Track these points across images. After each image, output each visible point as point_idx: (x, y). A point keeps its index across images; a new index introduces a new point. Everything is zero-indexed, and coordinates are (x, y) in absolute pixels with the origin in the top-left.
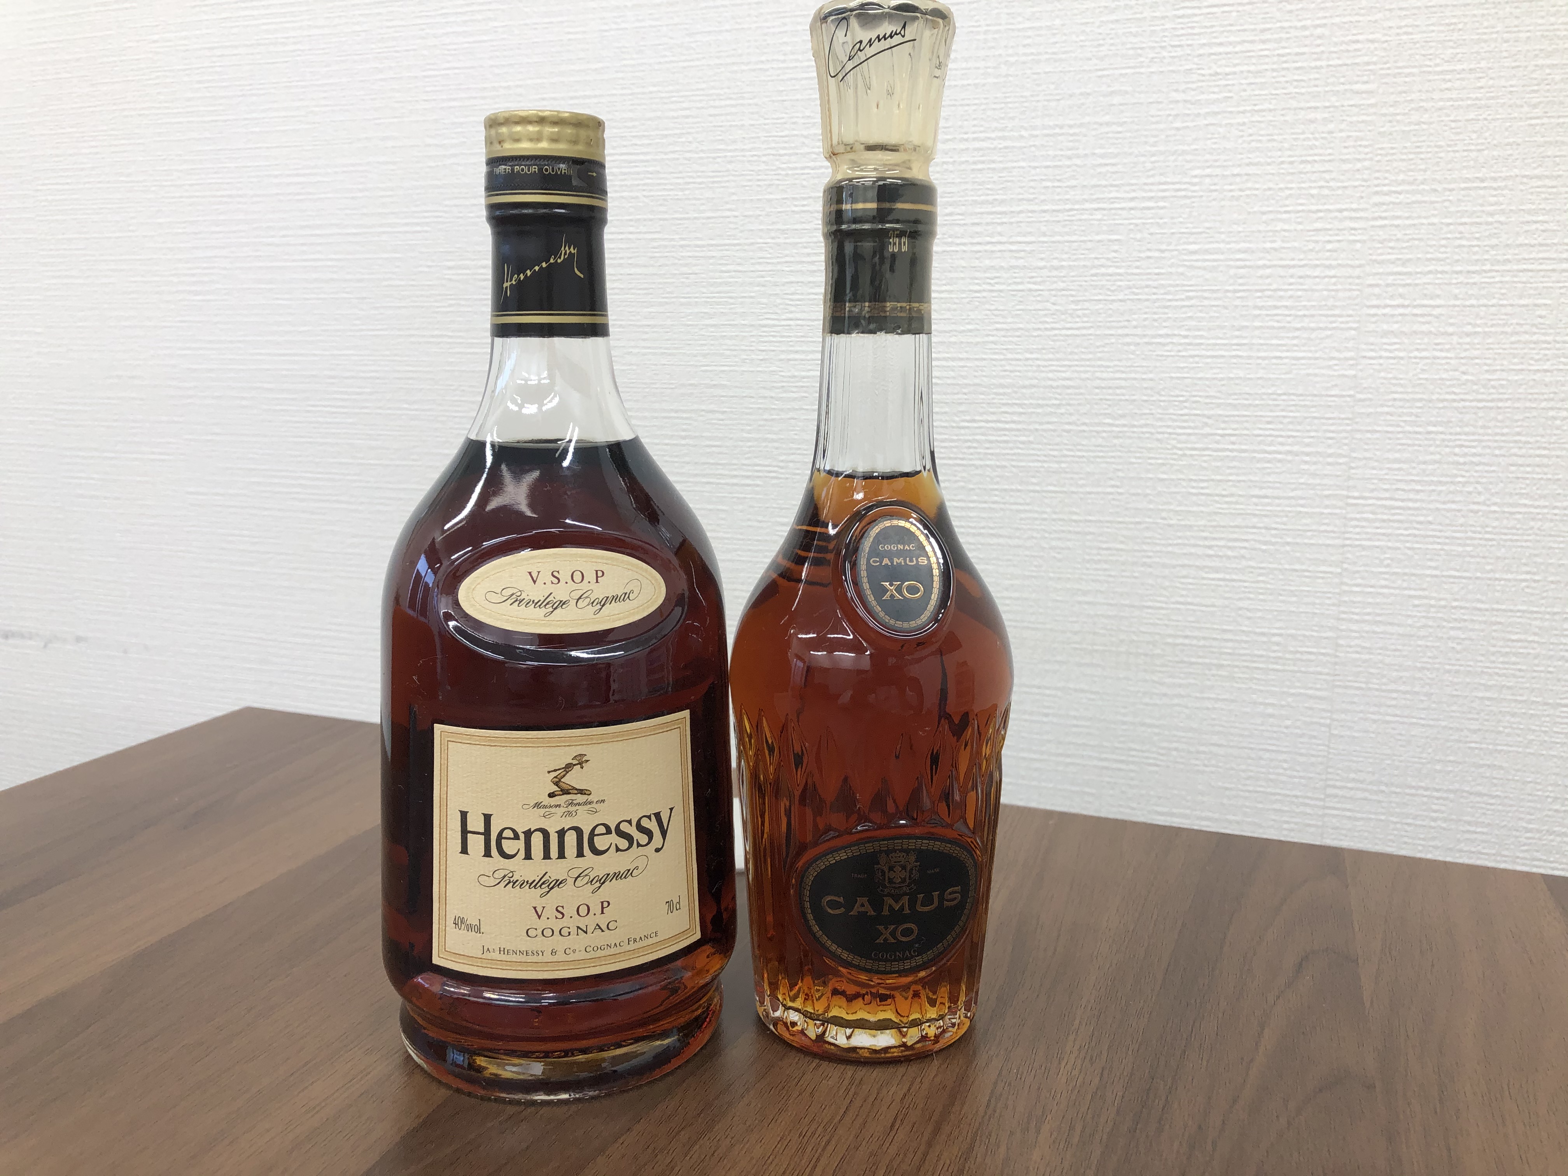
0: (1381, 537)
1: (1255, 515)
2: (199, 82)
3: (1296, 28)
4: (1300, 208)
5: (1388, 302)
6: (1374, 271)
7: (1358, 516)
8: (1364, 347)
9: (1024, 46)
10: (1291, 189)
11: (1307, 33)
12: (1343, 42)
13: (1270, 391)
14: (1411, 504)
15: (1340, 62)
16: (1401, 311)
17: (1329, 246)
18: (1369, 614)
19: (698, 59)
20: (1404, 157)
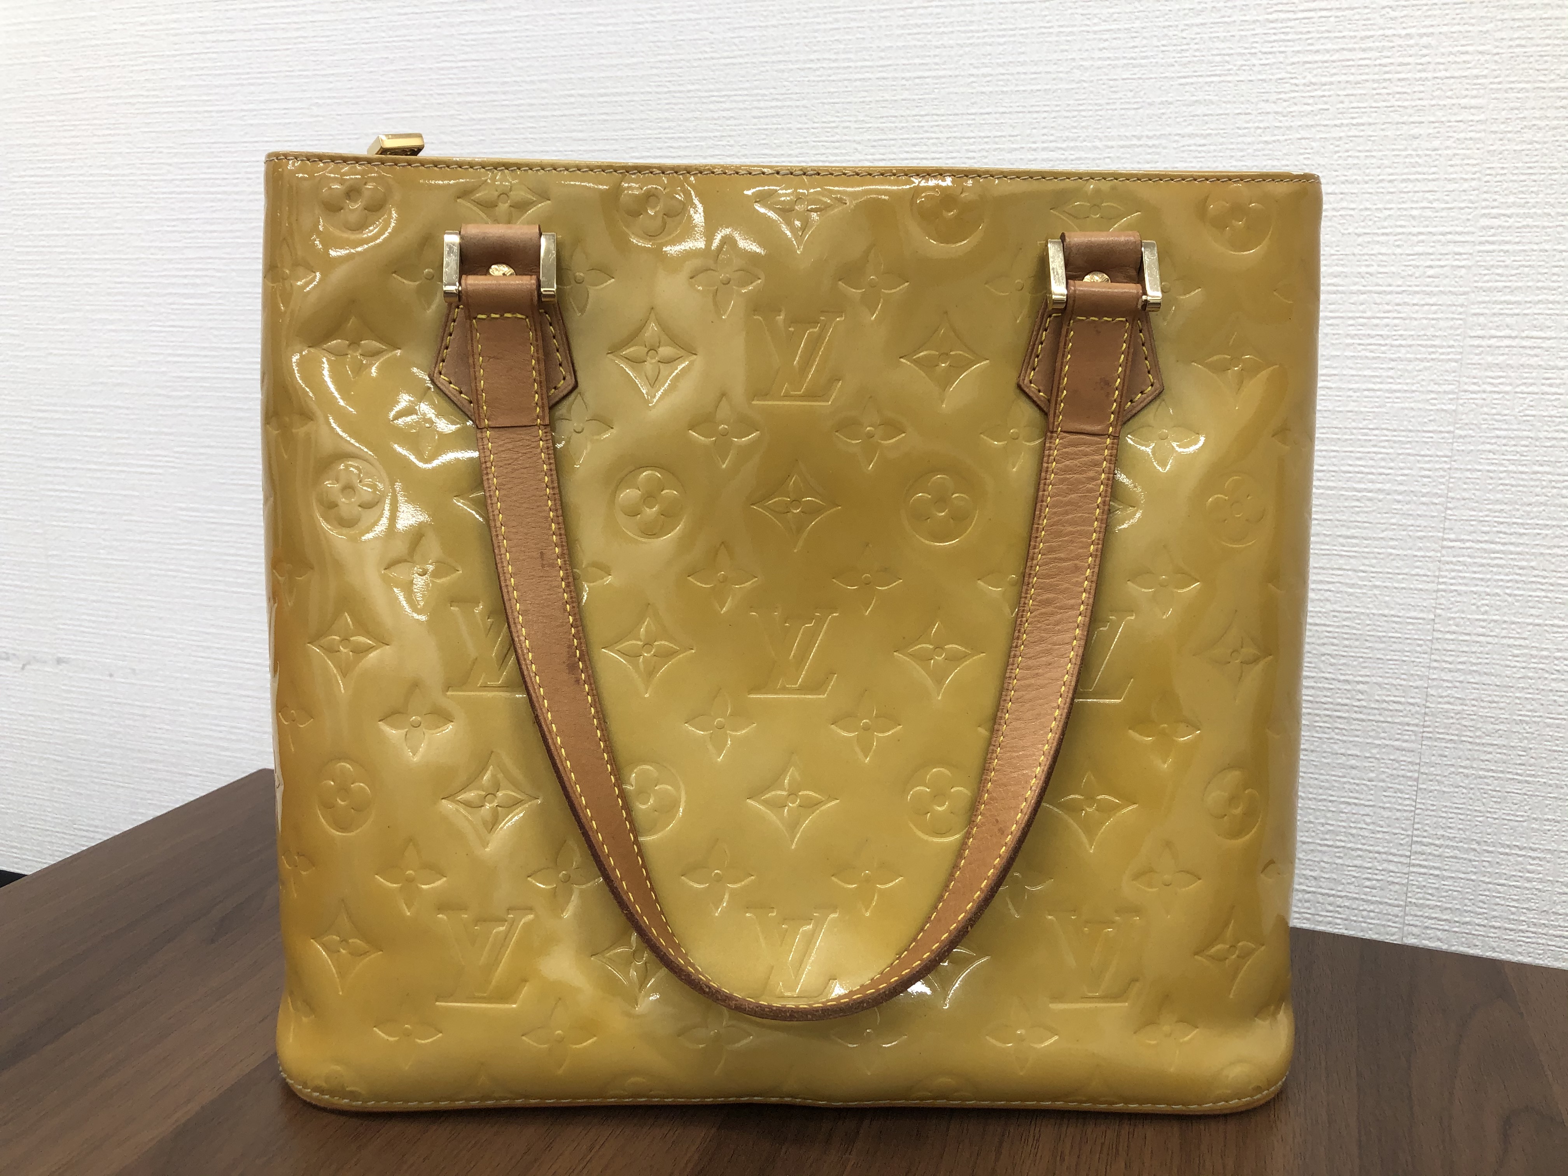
0: (1478, 582)
1: (1341, 556)
2: (191, 69)
3: (1400, 36)
4: (1400, 230)
5: (1493, 332)
6: (1479, 299)
7: (1454, 560)
8: (1467, 380)
9: (1100, 50)
10: (1390, 209)
11: (1412, 42)
12: (1451, 53)
13: (1361, 426)
14: (1512, 548)
15: (1448, 74)
16: (1507, 342)
17: (1430, 272)
18: (1464, 663)
19: (741, 56)
20: (1515, 178)
